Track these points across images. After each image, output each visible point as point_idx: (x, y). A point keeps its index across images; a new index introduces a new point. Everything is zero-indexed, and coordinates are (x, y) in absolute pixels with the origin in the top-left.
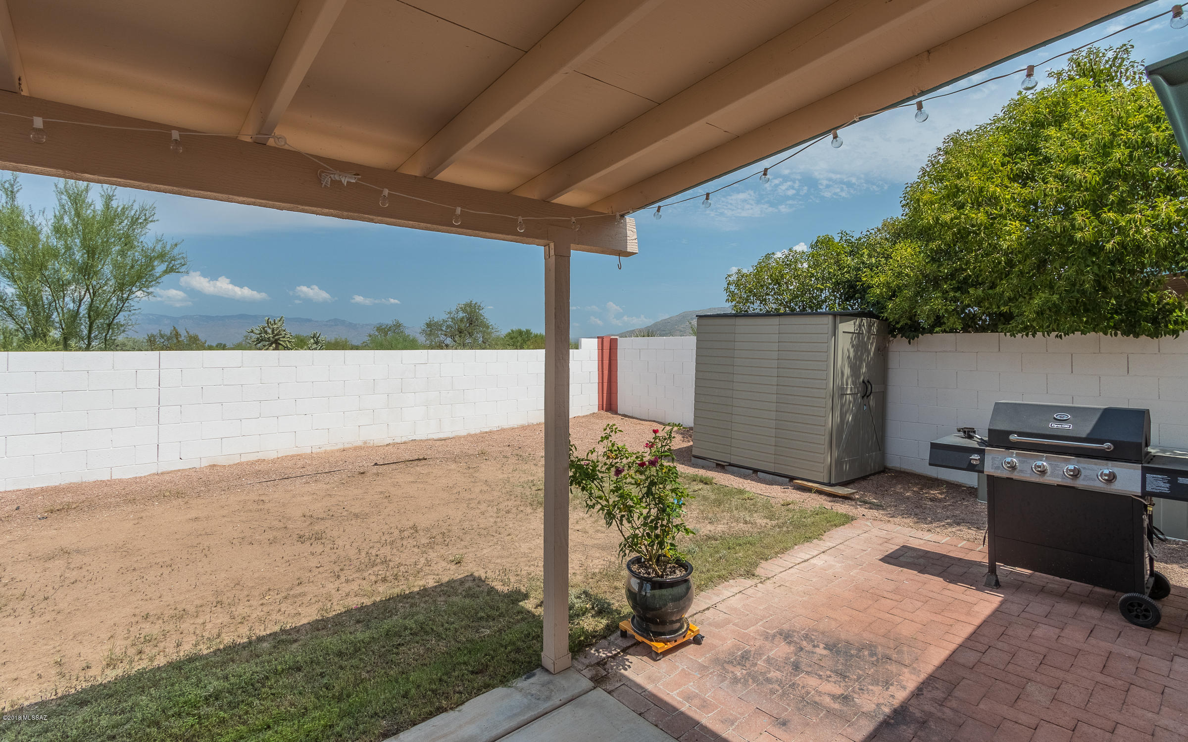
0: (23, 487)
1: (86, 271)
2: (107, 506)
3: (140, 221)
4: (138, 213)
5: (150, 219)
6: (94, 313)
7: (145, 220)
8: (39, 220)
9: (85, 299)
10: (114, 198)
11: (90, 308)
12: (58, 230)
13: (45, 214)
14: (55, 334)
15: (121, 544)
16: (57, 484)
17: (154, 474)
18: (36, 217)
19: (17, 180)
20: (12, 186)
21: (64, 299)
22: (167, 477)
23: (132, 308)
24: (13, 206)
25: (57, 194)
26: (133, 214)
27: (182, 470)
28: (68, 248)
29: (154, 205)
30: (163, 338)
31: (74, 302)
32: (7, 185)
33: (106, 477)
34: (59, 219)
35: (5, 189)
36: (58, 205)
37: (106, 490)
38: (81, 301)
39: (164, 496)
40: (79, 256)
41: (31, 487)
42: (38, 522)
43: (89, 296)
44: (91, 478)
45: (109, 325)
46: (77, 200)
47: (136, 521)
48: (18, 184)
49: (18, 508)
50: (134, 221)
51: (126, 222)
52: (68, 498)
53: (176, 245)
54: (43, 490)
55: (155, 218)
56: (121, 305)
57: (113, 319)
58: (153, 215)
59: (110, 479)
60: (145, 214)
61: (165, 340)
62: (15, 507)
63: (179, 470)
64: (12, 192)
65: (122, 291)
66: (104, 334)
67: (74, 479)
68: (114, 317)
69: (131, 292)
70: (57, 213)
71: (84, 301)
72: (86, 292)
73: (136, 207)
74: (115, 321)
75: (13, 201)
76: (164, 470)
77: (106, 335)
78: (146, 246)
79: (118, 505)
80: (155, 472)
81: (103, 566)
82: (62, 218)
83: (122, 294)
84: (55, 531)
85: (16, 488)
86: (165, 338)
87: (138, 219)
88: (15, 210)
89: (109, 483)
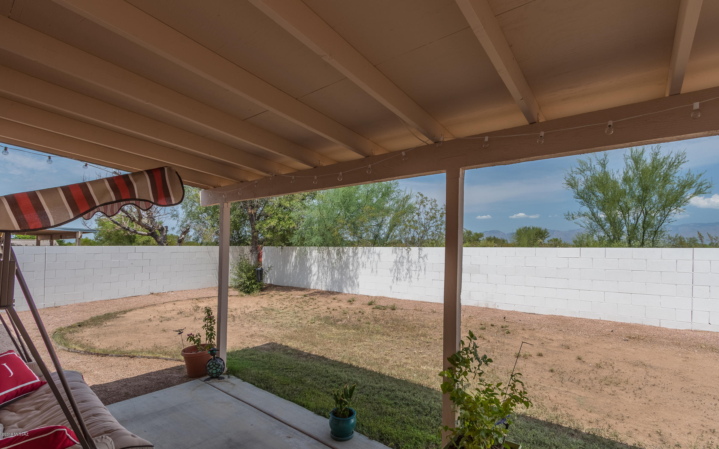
0: (613, 320)
1: (642, 201)
2: (662, 344)
3: (675, 164)
4: (674, 159)
5: (682, 162)
6: (646, 225)
7: (679, 162)
8: (617, 176)
9: (640, 217)
10: (659, 153)
11: (644, 222)
12: (626, 180)
13: (619, 173)
14: (624, 238)
15: (677, 371)
16: (629, 323)
17: (689, 330)
18: (615, 175)
19: (607, 157)
20: (604, 161)
21: (629, 218)
22: (700, 335)
23: (670, 221)
24: (605, 171)
25: (625, 160)
26: (670, 161)
27: (711, 332)
28: (631, 189)
29: (685, 152)
30: (671, 239)
31: (634, 219)
32: (602, 161)
33: (657, 325)
34: (626, 173)
35: (601, 164)
36: (625, 166)
37: (658, 333)
38: (638, 218)
39: (701, 347)
40: (638, 192)
41: (616, 321)
42: (624, 342)
43: (643, 215)
44: (647, 323)
45: (656, 232)
46: (637, 160)
47: (684, 359)
48: (607, 159)
49: (612, 331)
50: (671, 166)
51: (665, 167)
52: (637, 332)
53: (700, 175)
54: (622, 324)
55: (686, 159)
56: (663, 219)
57: (658, 228)
58: (684, 158)
59: (659, 326)
60: (679, 159)
61: (672, 241)
62: (611, 330)
63: (708, 332)
64: (604, 164)
65: (664, 209)
66: (652, 238)
67: (639, 322)
68: (659, 227)
69: (670, 210)
70: (625, 171)
71: (639, 218)
72: (641, 213)
73: (673, 156)
74: (659, 229)
75: (605, 169)
76: (697, 329)
77: (653, 238)
78: (682, 179)
79: (668, 344)
80: (690, 328)
81: (670, 382)
82: (628, 172)
83: (664, 212)
84: (634, 350)
85: (609, 320)
86: (672, 239)
87: (674, 163)
88: (606, 174)
89: (659, 329)
